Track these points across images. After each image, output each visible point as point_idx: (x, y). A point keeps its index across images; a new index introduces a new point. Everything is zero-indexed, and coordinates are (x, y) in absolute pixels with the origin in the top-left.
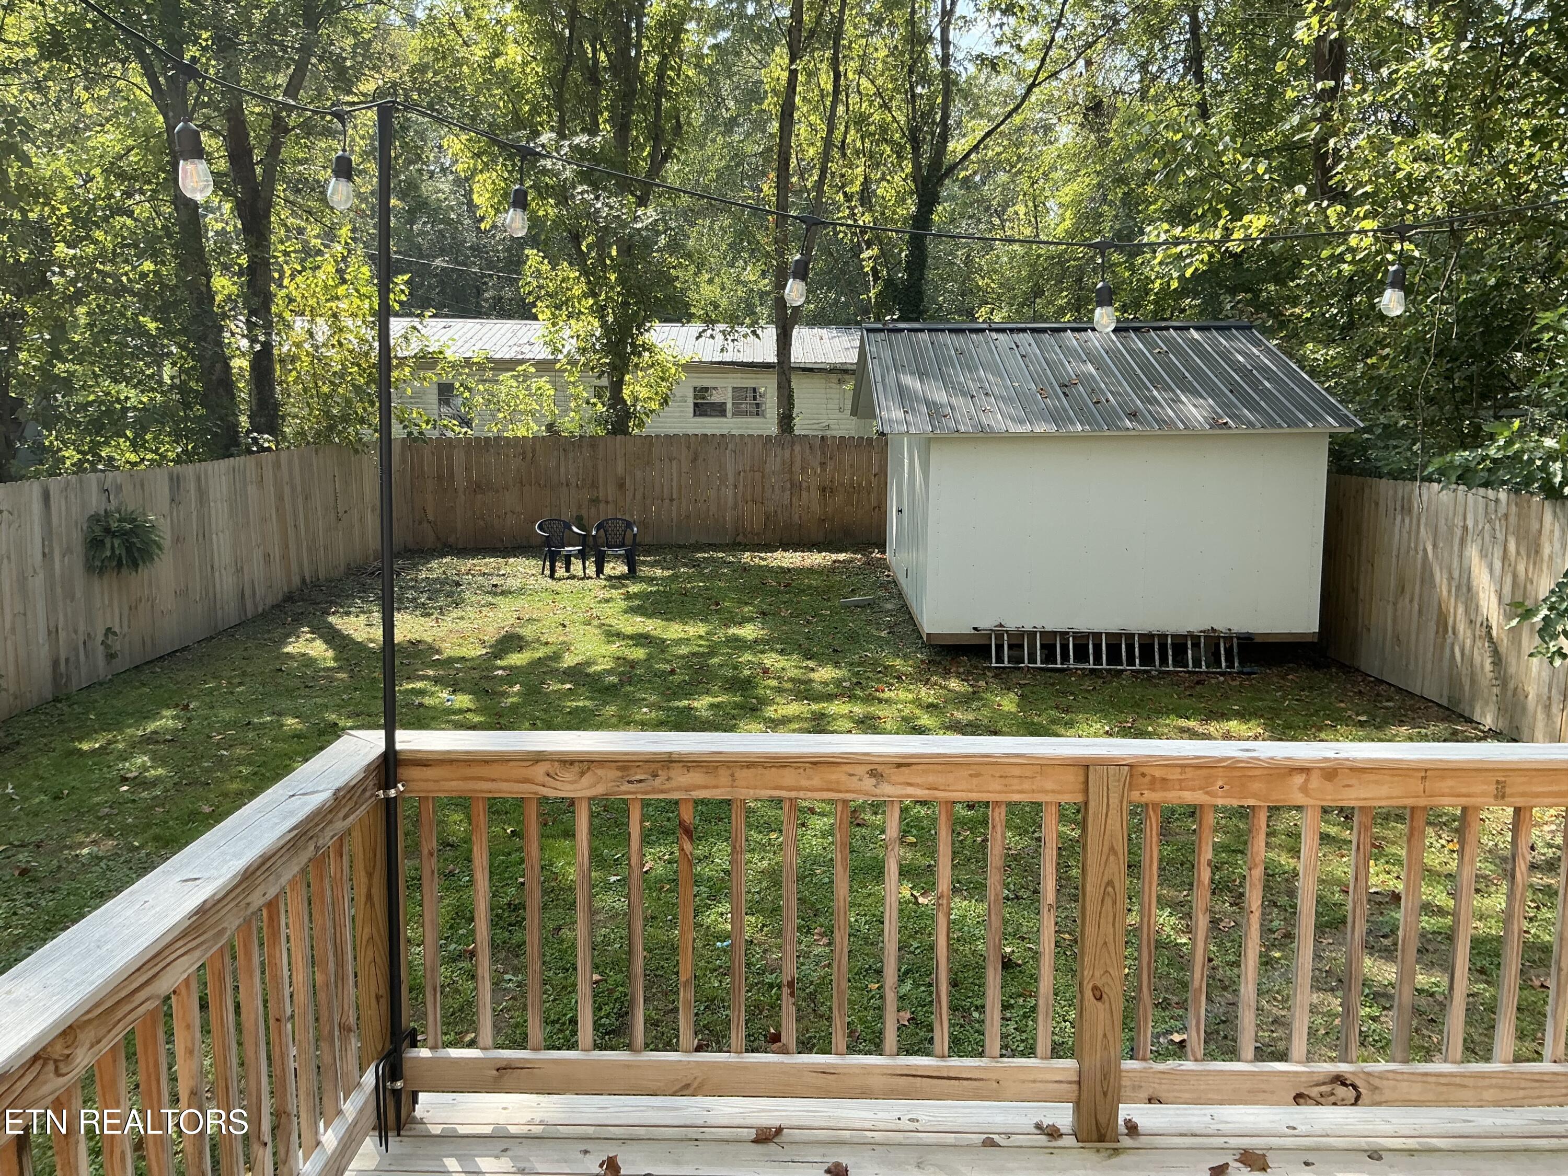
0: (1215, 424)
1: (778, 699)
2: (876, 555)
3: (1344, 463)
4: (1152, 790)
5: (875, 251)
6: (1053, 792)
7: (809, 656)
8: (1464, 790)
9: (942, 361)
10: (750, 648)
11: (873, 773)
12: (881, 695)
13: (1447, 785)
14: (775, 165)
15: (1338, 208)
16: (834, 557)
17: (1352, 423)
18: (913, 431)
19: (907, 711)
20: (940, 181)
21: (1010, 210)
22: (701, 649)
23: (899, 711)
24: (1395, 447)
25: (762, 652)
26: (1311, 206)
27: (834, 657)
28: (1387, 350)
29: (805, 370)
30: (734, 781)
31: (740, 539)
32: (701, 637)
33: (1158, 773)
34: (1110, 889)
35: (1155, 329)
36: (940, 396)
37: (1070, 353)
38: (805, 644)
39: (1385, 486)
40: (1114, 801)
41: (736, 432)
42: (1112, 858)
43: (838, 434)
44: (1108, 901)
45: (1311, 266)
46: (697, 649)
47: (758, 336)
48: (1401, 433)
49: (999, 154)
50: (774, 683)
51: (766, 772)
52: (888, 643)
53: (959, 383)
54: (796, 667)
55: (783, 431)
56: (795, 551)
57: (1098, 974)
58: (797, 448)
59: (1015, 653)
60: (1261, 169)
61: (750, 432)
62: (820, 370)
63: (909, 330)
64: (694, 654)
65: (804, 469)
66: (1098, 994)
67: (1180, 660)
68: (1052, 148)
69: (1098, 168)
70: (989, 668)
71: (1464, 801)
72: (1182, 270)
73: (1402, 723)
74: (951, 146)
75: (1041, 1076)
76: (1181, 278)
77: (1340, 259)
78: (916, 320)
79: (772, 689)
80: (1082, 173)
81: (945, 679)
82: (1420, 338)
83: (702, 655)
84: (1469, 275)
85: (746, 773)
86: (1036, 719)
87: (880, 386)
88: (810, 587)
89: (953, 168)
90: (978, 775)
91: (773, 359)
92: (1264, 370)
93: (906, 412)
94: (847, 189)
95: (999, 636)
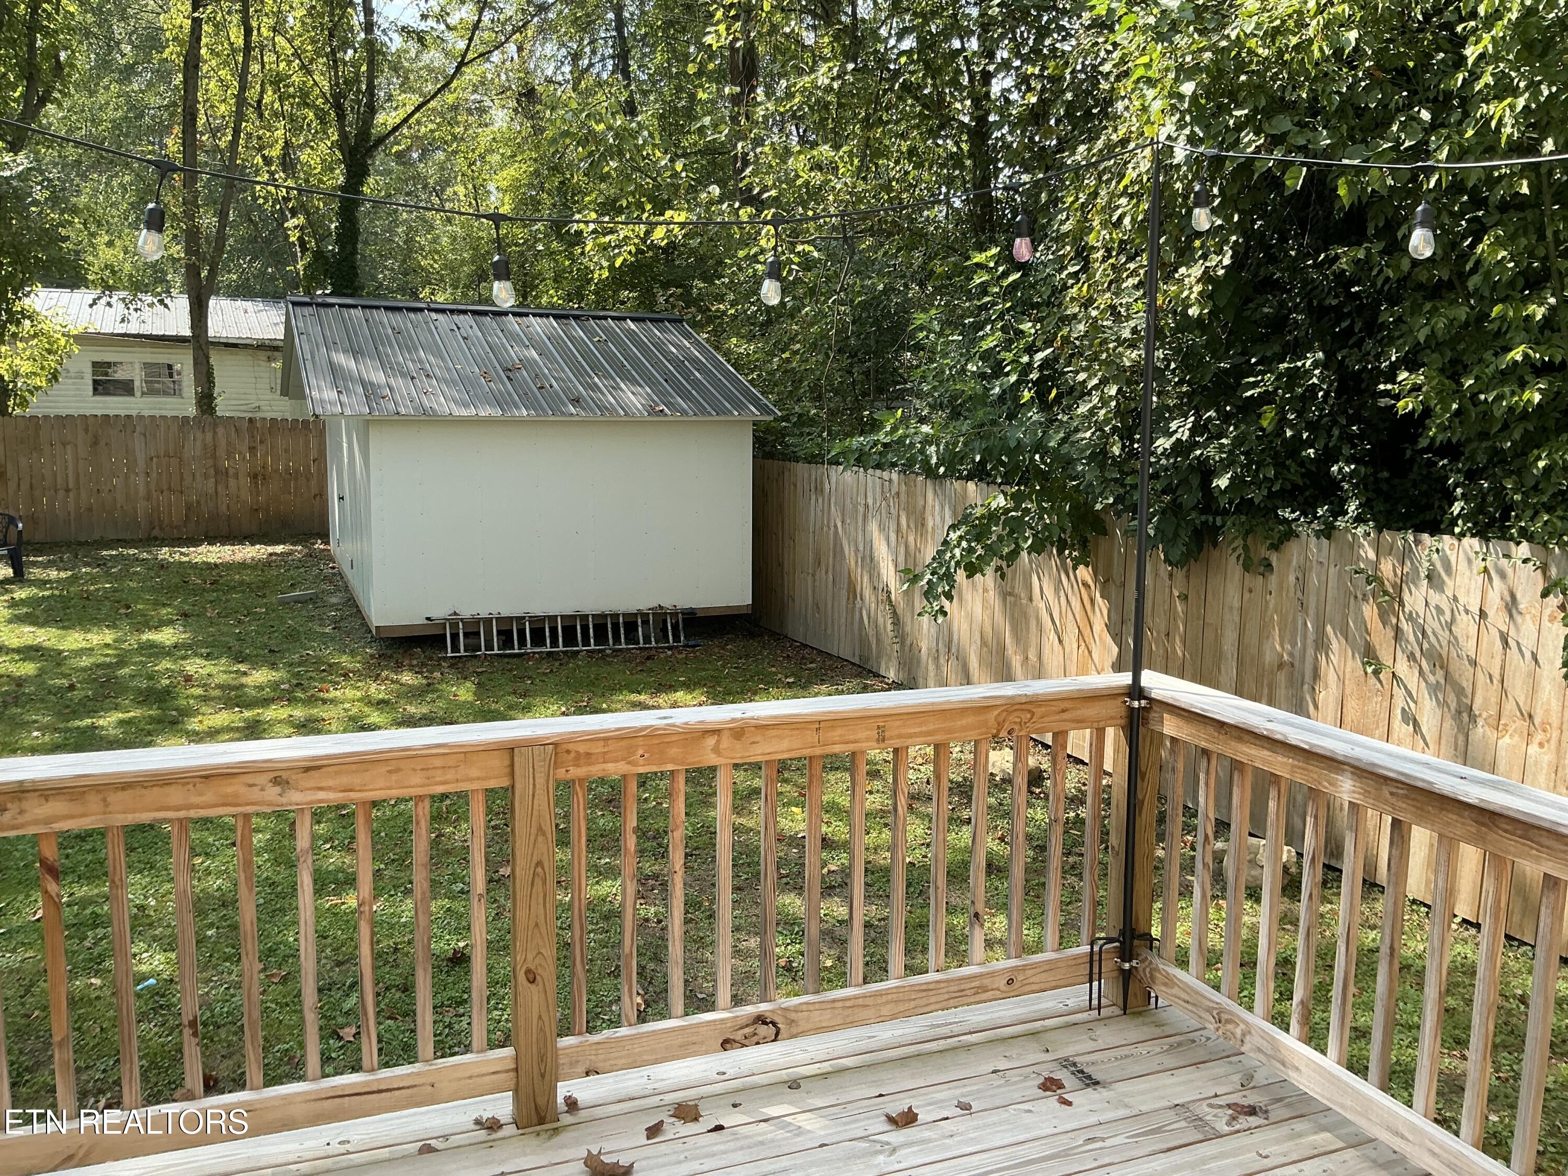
0: (652, 411)
1: (204, 709)
2: (319, 545)
3: (767, 449)
4: (578, 766)
5: (300, 220)
6: (478, 779)
7: (240, 658)
8: (852, 737)
9: (377, 340)
10: (169, 654)
11: (276, 781)
12: (326, 695)
13: (836, 734)
14: (179, 119)
15: (749, 209)
16: (270, 549)
17: (769, 412)
18: (348, 412)
19: (355, 710)
20: (370, 151)
21: (449, 191)
22: (108, 660)
23: (346, 710)
24: (809, 434)
25: (184, 658)
26: (725, 206)
27: (270, 658)
28: (798, 346)
29: (227, 345)
30: (107, 806)
31: (156, 532)
32: (107, 646)
33: (582, 749)
34: (539, 870)
35: (594, 318)
36: (378, 377)
37: (512, 337)
38: (236, 645)
39: (801, 468)
40: (540, 781)
41: (146, 413)
42: (540, 839)
43: (269, 416)
44: (538, 882)
45: (732, 266)
46: (102, 660)
47: (166, 306)
48: (812, 422)
49: (432, 131)
50: (199, 691)
51: (144, 792)
52: (333, 639)
53: (398, 364)
54: (225, 672)
55: (203, 412)
56: (223, 544)
57: (530, 956)
58: (221, 431)
59: (471, 641)
60: (679, 166)
61: (164, 413)
62: (246, 346)
63: (340, 306)
64: (98, 666)
65: (230, 455)
66: (531, 977)
67: (631, 637)
68: (488, 130)
69: (534, 155)
70: (445, 659)
71: (852, 747)
72: (611, 260)
73: (823, 682)
74: (380, 118)
75: (477, 1071)
76: (611, 267)
77: (754, 259)
78: (351, 296)
79: (195, 698)
80: (519, 158)
81: (397, 673)
82: (824, 336)
83: (109, 665)
84: (862, 280)
85: (121, 795)
86: (493, 706)
87: (309, 365)
88: (242, 583)
89: (381, 140)
90: (398, 770)
91: (187, 332)
92: (694, 361)
93: (339, 392)
94: (266, 152)
95: (454, 625)
